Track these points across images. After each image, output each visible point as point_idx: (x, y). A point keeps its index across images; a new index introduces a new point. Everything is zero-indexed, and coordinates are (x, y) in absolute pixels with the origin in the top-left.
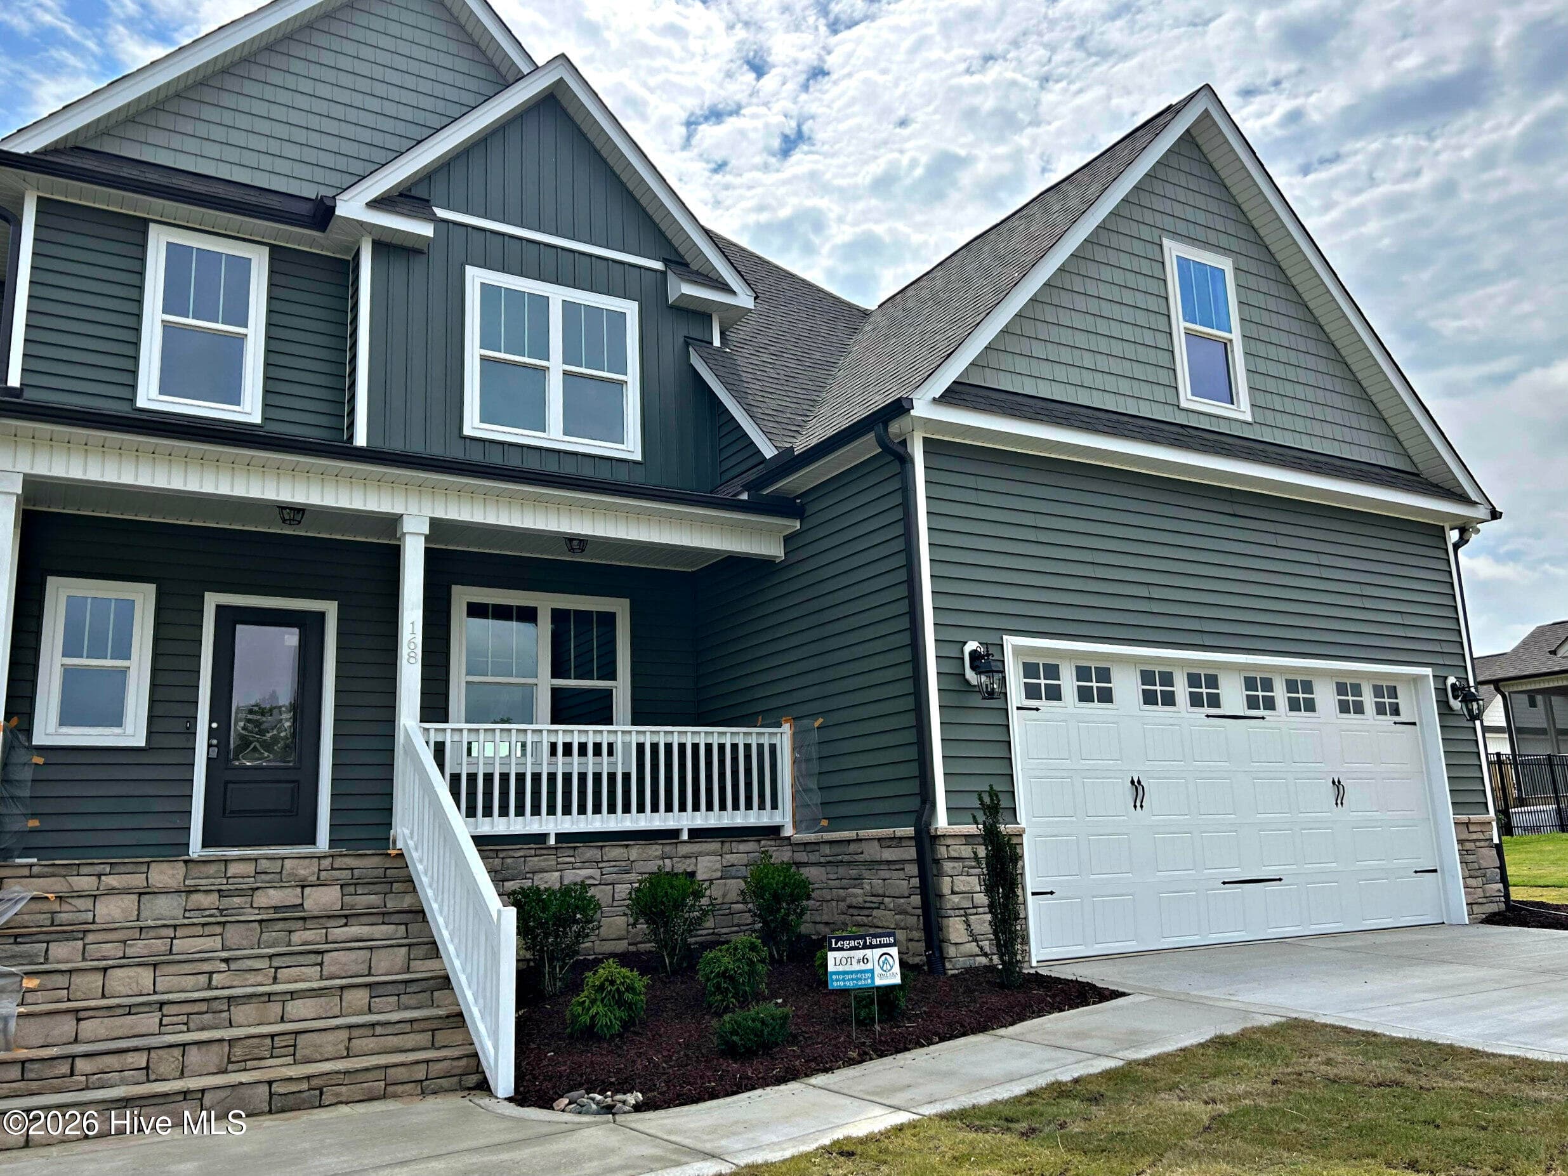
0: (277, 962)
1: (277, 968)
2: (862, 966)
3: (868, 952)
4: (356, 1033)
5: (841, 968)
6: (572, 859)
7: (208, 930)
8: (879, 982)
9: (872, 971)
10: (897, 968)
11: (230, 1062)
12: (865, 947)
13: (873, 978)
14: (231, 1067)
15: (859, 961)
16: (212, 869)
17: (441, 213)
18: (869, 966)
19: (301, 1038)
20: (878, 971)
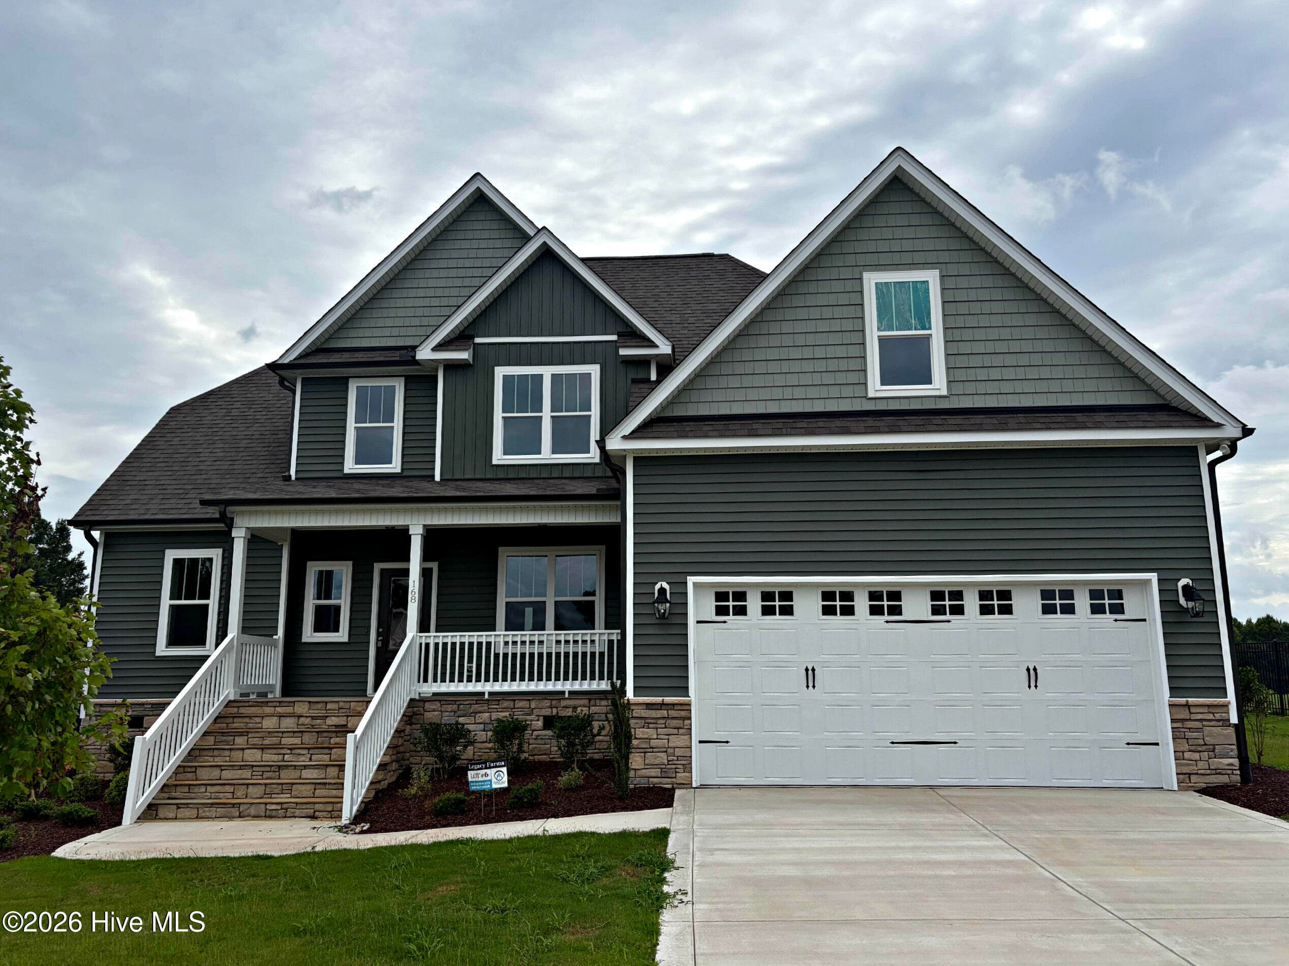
0: (311, 752)
1: (311, 754)
2: (485, 778)
3: (488, 771)
4: (317, 787)
5: (474, 780)
6: (497, 707)
7: (296, 735)
8: (495, 786)
9: (491, 781)
10: (505, 779)
11: (265, 794)
12: (486, 768)
13: (491, 784)
14: (266, 796)
15: (482, 776)
16: (320, 706)
17: (478, 340)
18: (489, 778)
19: (294, 786)
20: (494, 780)
